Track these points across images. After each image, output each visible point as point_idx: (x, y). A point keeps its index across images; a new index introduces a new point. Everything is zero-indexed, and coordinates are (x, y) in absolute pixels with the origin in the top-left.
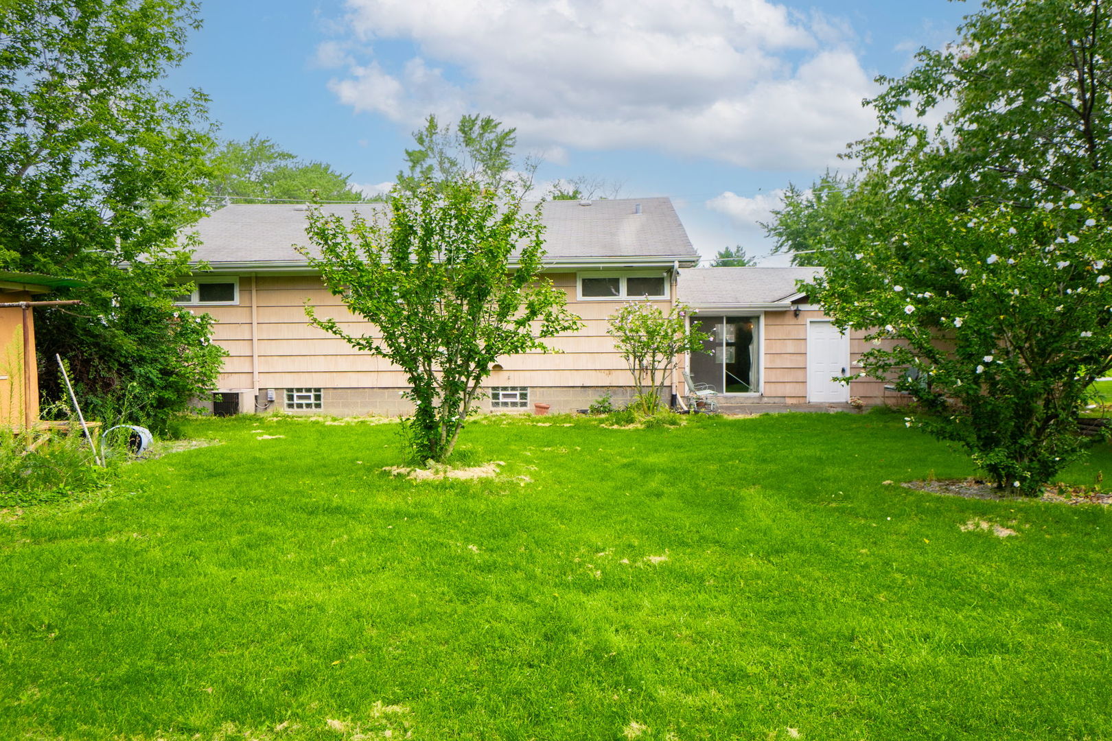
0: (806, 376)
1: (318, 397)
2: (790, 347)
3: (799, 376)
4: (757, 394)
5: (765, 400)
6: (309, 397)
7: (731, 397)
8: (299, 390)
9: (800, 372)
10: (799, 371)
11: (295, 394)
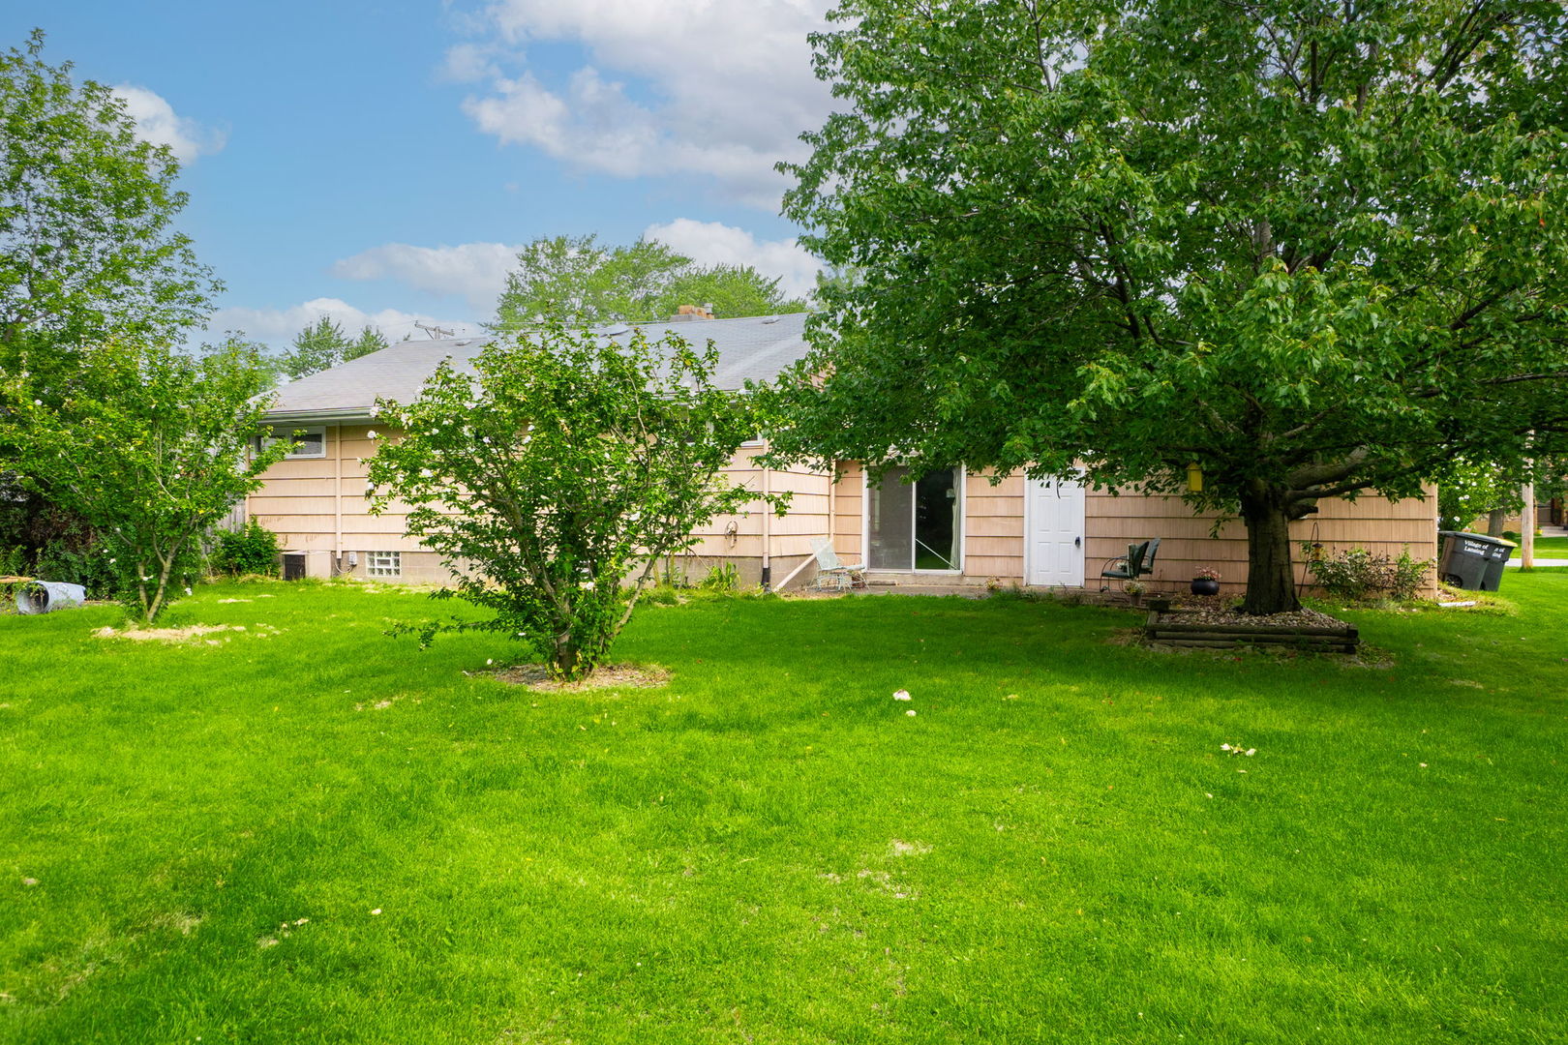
0: (1022, 549)
1: (397, 562)
2: (1002, 507)
3: (1012, 547)
4: (958, 572)
5: (967, 580)
6: (387, 562)
7: (922, 576)
8: (380, 553)
9: (1014, 543)
10: (1014, 540)
11: (376, 558)
